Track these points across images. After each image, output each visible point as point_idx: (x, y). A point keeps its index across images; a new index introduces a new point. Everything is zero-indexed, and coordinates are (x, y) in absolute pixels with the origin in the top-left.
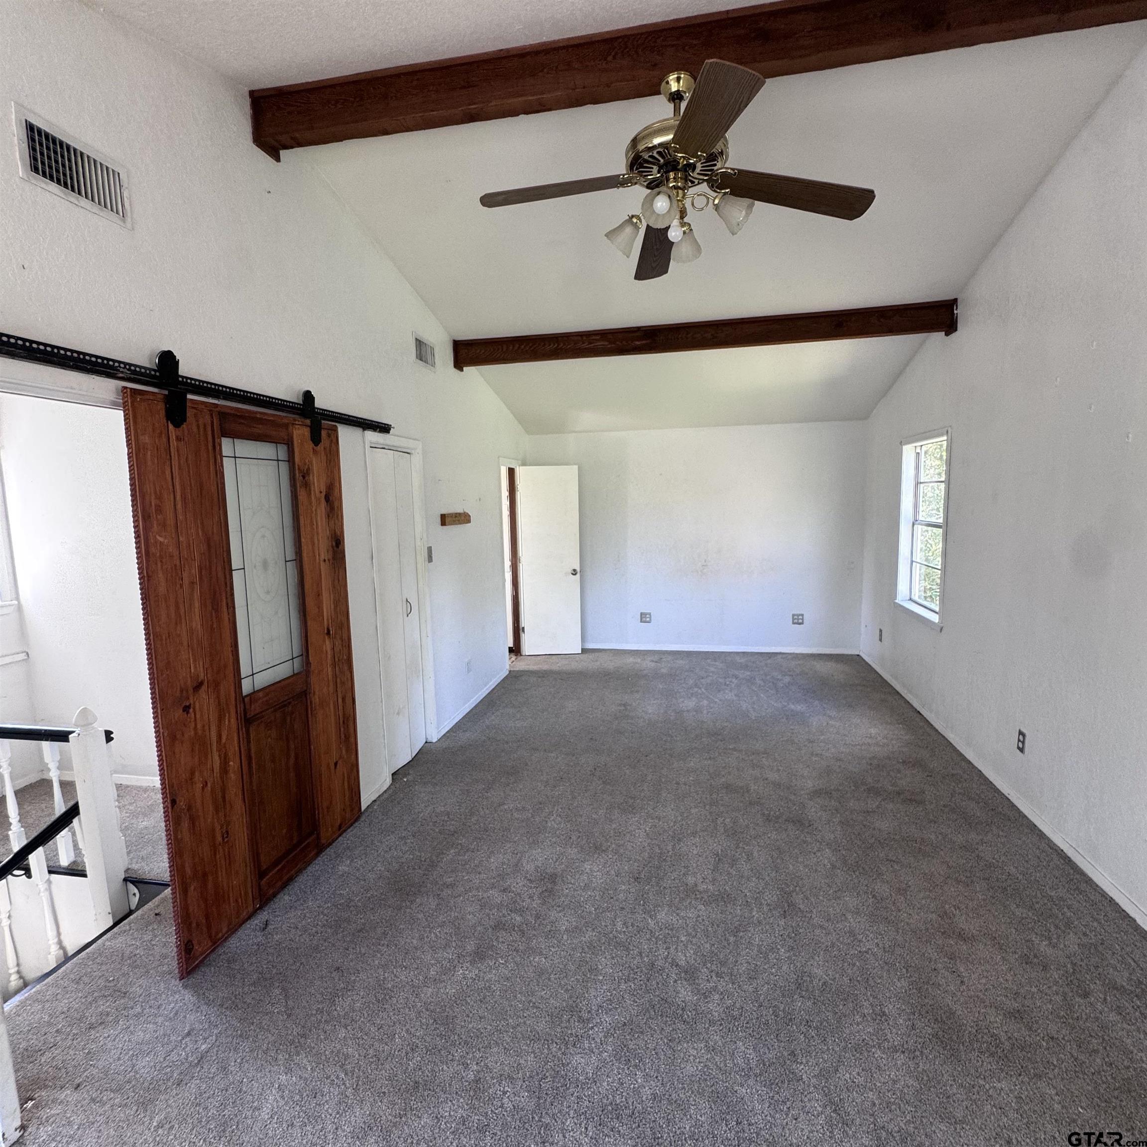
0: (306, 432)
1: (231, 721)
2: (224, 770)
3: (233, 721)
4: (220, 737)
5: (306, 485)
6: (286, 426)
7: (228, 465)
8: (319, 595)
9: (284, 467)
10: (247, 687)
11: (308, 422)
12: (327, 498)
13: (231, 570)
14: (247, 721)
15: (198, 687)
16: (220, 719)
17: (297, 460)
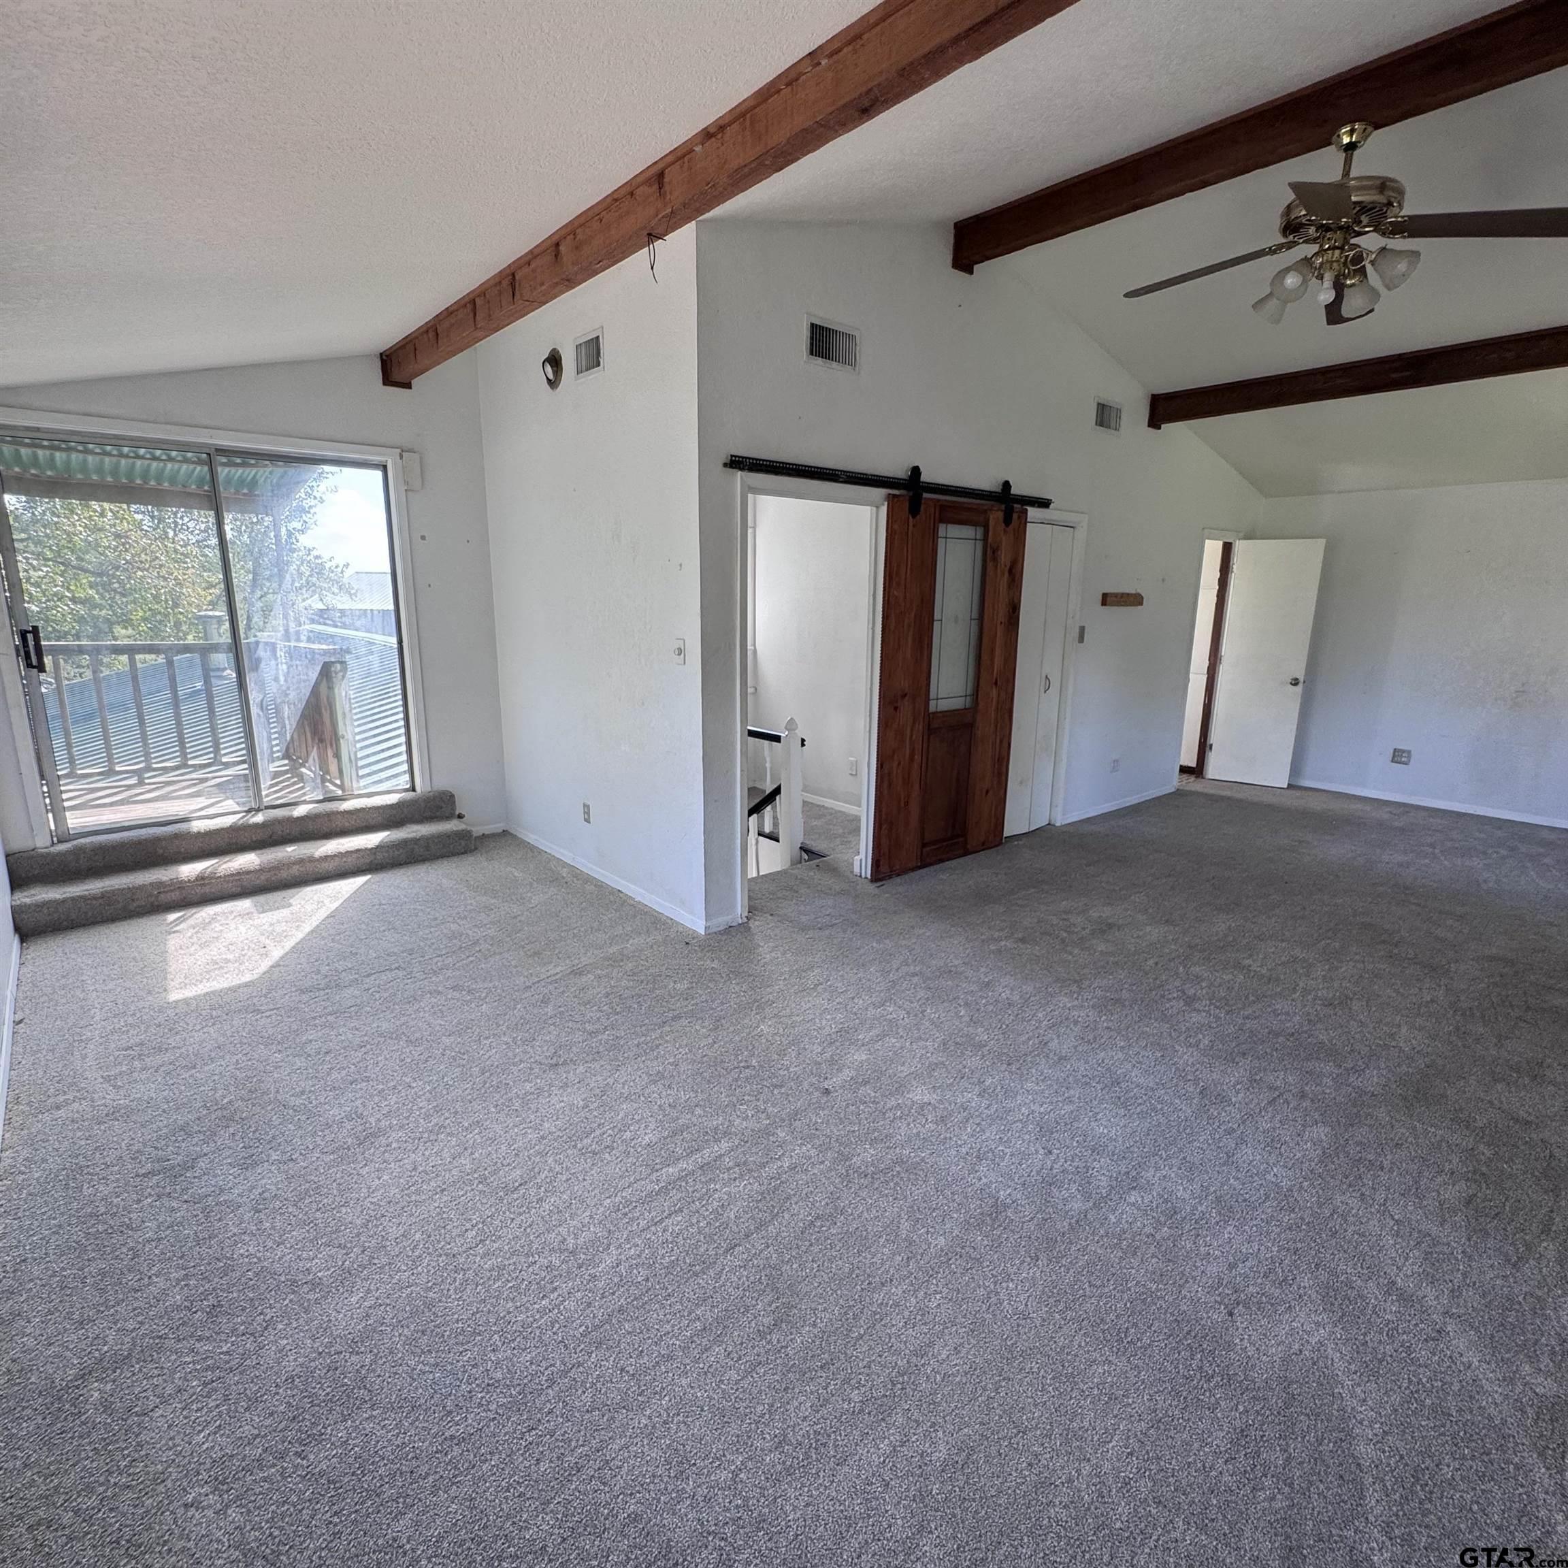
0: (1000, 515)
1: (920, 727)
2: (912, 759)
3: (921, 727)
4: (911, 736)
5: (995, 559)
6: (985, 512)
7: (941, 542)
8: (993, 651)
9: (980, 545)
10: (932, 707)
11: (1003, 507)
12: (1010, 571)
13: (933, 620)
14: (930, 731)
15: (904, 696)
16: (914, 723)
17: (990, 540)
